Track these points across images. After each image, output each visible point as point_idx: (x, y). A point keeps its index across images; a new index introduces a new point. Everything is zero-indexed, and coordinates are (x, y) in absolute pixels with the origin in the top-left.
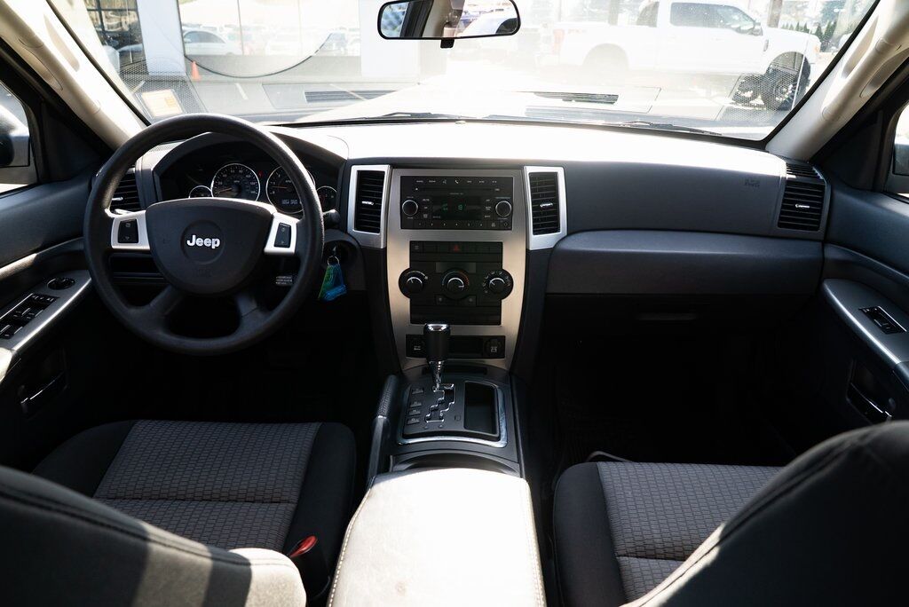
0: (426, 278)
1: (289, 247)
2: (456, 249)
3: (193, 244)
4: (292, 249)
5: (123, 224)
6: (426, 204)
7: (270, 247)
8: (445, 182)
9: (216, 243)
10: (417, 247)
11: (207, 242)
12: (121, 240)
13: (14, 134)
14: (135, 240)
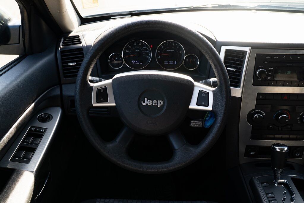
0: (264, 114)
1: (208, 106)
2: (286, 98)
3: (144, 104)
4: (210, 108)
5: (99, 90)
6: (271, 71)
7: (193, 105)
8: (284, 58)
9: (160, 103)
10: (261, 97)
11: (155, 103)
12: (98, 101)
13: (10, 24)
14: (106, 101)
